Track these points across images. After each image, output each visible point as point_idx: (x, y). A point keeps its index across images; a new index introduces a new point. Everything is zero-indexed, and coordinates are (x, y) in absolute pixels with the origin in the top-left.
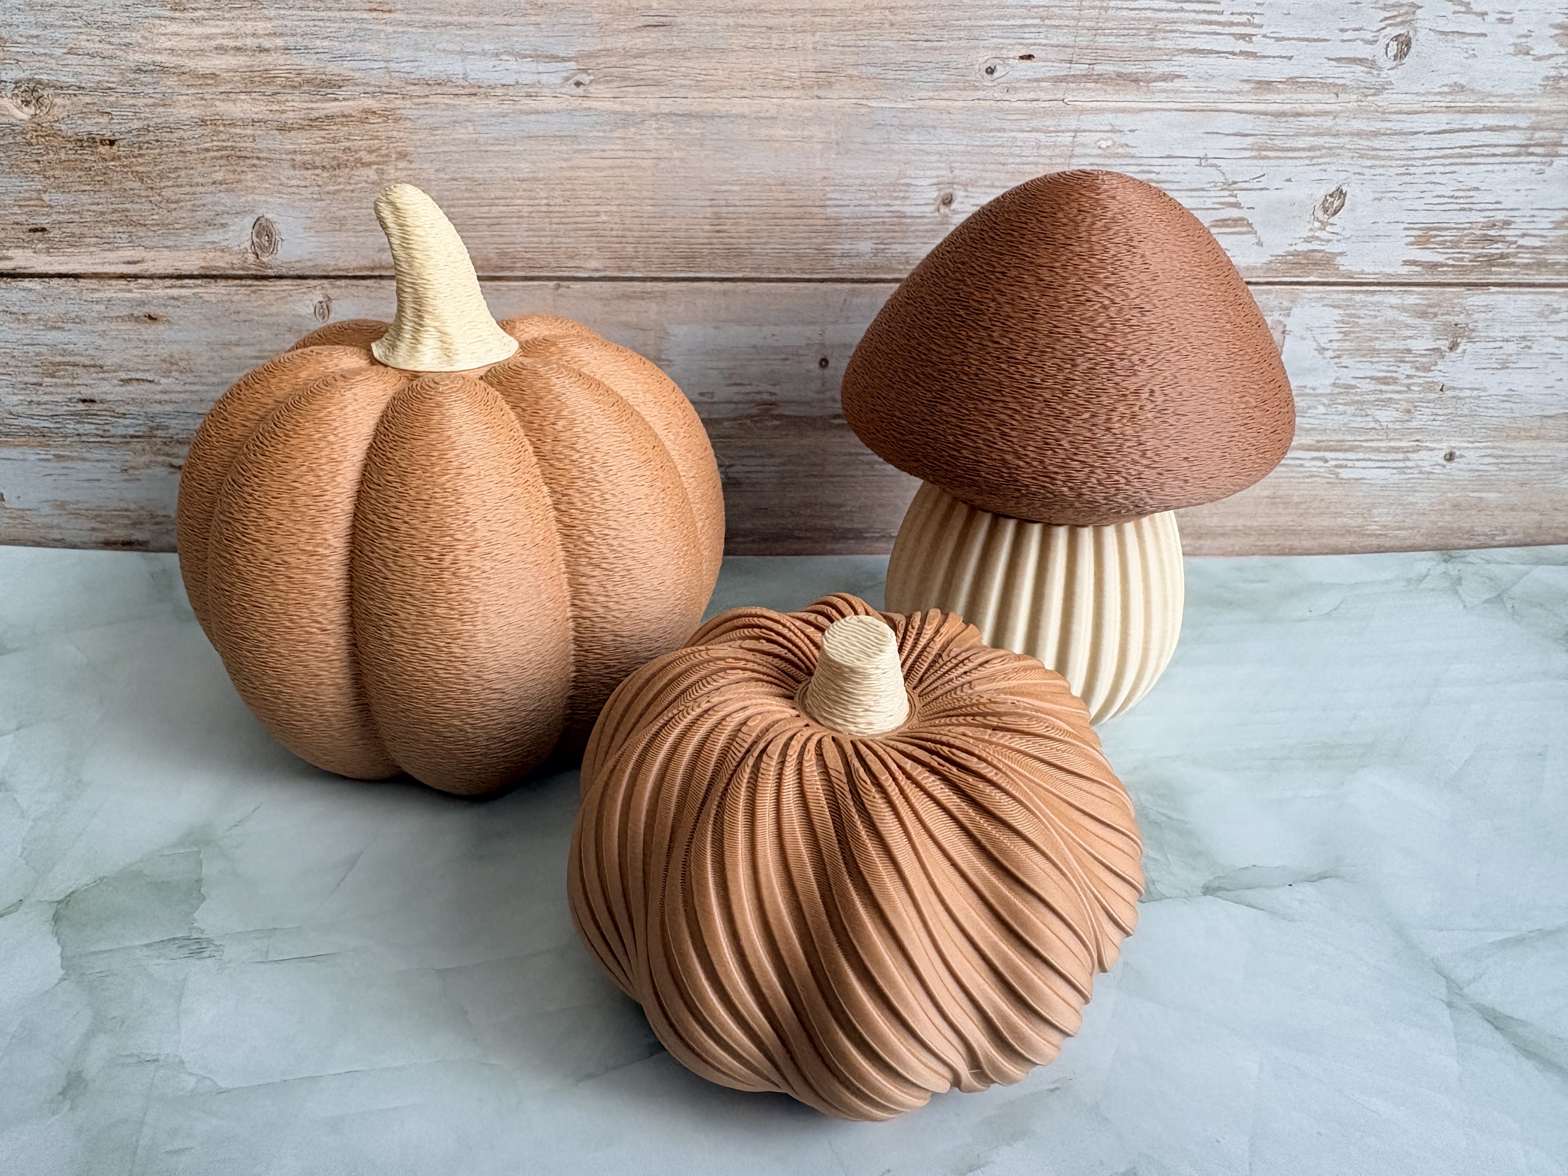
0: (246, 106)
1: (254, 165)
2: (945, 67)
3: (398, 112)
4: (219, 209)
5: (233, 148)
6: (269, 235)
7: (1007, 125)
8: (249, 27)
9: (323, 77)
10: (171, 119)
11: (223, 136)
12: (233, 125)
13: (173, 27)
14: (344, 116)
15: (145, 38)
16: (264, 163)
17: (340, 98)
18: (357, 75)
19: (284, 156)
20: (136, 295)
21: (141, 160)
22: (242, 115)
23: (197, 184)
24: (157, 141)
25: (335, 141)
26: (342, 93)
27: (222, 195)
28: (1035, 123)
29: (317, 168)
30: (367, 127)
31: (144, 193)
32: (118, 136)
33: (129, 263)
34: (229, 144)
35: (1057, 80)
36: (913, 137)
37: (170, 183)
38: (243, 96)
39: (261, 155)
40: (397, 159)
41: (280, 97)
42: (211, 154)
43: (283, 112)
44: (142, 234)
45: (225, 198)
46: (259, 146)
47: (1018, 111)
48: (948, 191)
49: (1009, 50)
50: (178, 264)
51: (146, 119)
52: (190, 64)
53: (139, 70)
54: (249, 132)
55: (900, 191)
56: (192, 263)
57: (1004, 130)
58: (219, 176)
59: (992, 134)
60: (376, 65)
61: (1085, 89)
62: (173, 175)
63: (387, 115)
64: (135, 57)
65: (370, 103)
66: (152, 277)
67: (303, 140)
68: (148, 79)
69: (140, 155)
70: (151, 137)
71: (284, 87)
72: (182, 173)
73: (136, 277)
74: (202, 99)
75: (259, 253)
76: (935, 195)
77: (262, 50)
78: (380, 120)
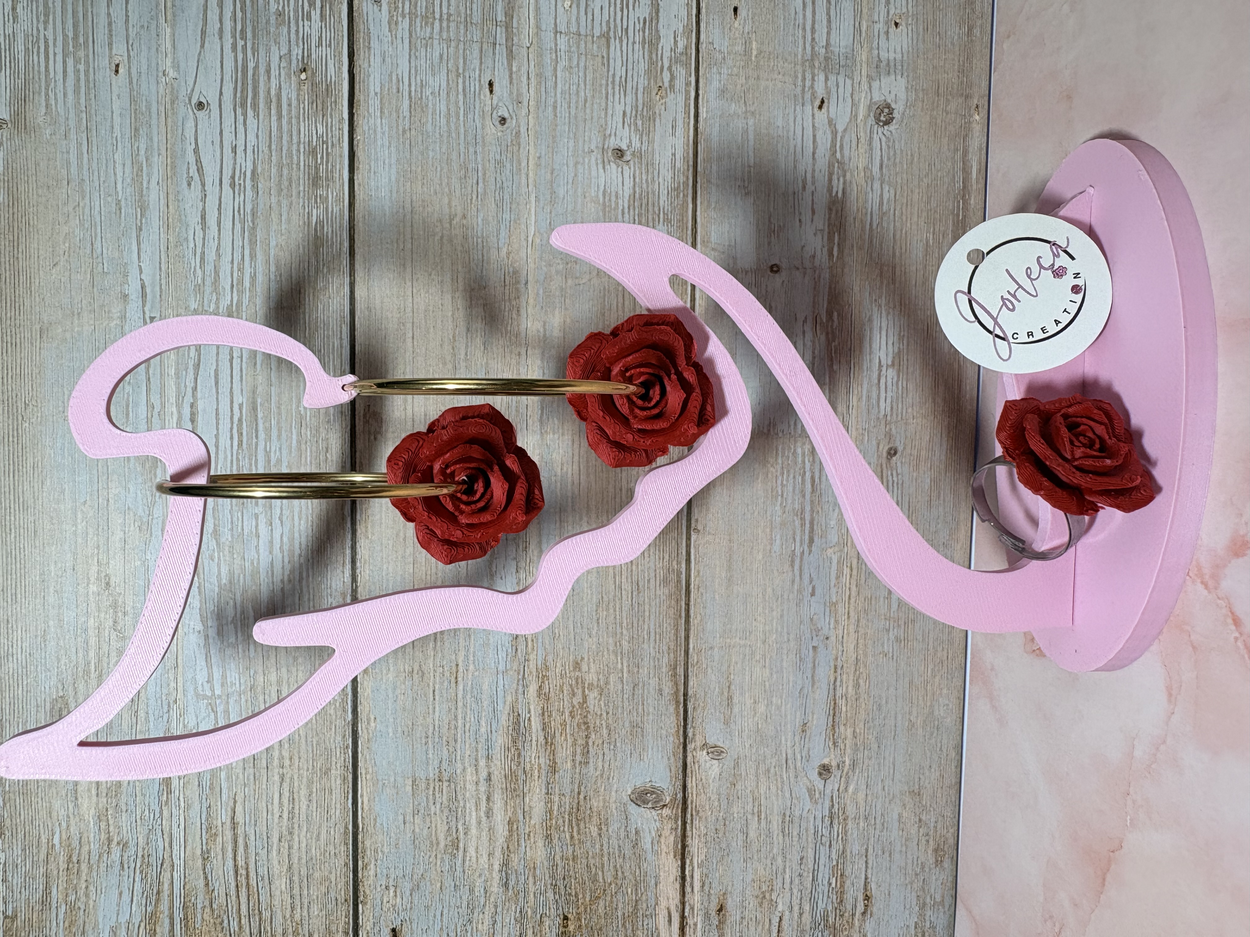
0: (535, 798)
1: (585, 798)
2: (500, 163)
3: (539, 666)
4: (622, 834)
5: (570, 814)
6: (645, 792)
7: (551, 101)
8: (470, 787)
9: (510, 728)
10: (546, 863)
11: (560, 822)
12: (551, 811)
13: (472, 851)
14: (543, 714)
15: (480, 875)
16: (583, 788)
17: (528, 715)
18: (509, 699)
19: (577, 771)
20: (699, 920)
21: (580, 896)
22: (542, 803)
23: (602, 850)
24: (564, 879)
25: (564, 724)
26: (524, 715)
27: (610, 830)
28: (549, 73)
29: (587, 743)
30: (552, 694)
31: (608, 898)
32: (560, 912)
33: (670, 921)
34: (567, 816)
35: (510, 55)
36: (561, 192)
37: (600, 873)
38: (527, 799)
39: (576, 790)
40: (580, 670)
41: (528, 768)
42: (575, 834)
43: (539, 765)
44: (645, 905)
45: (614, 827)
46: (568, 791)
47: (538, 91)
48: (610, 154)
49: (485, 105)
50: (672, 878)
51: (545, 885)
52: (501, 841)
53: (506, 885)
54: (557, 799)
55: (610, 200)
56: (671, 866)
57: (556, 102)
58: (594, 831)
59: (558, 115)
60: (501, 682)
61: (518, 28)
62: (594, 870)
63: (543, 678)
64: (495, 888)
65: (533, 689)
66: (683, 903)
67: (564, 753)
68: (513, 878)
69: (576, 895)
70: (560, 883)
71: (519, 763)
72: (592, 861)
73: (683, 917)
74: (529, 835)
75: (662, 804)
76: (613, 166)
77: (489, 779)
78: (547, 682)
